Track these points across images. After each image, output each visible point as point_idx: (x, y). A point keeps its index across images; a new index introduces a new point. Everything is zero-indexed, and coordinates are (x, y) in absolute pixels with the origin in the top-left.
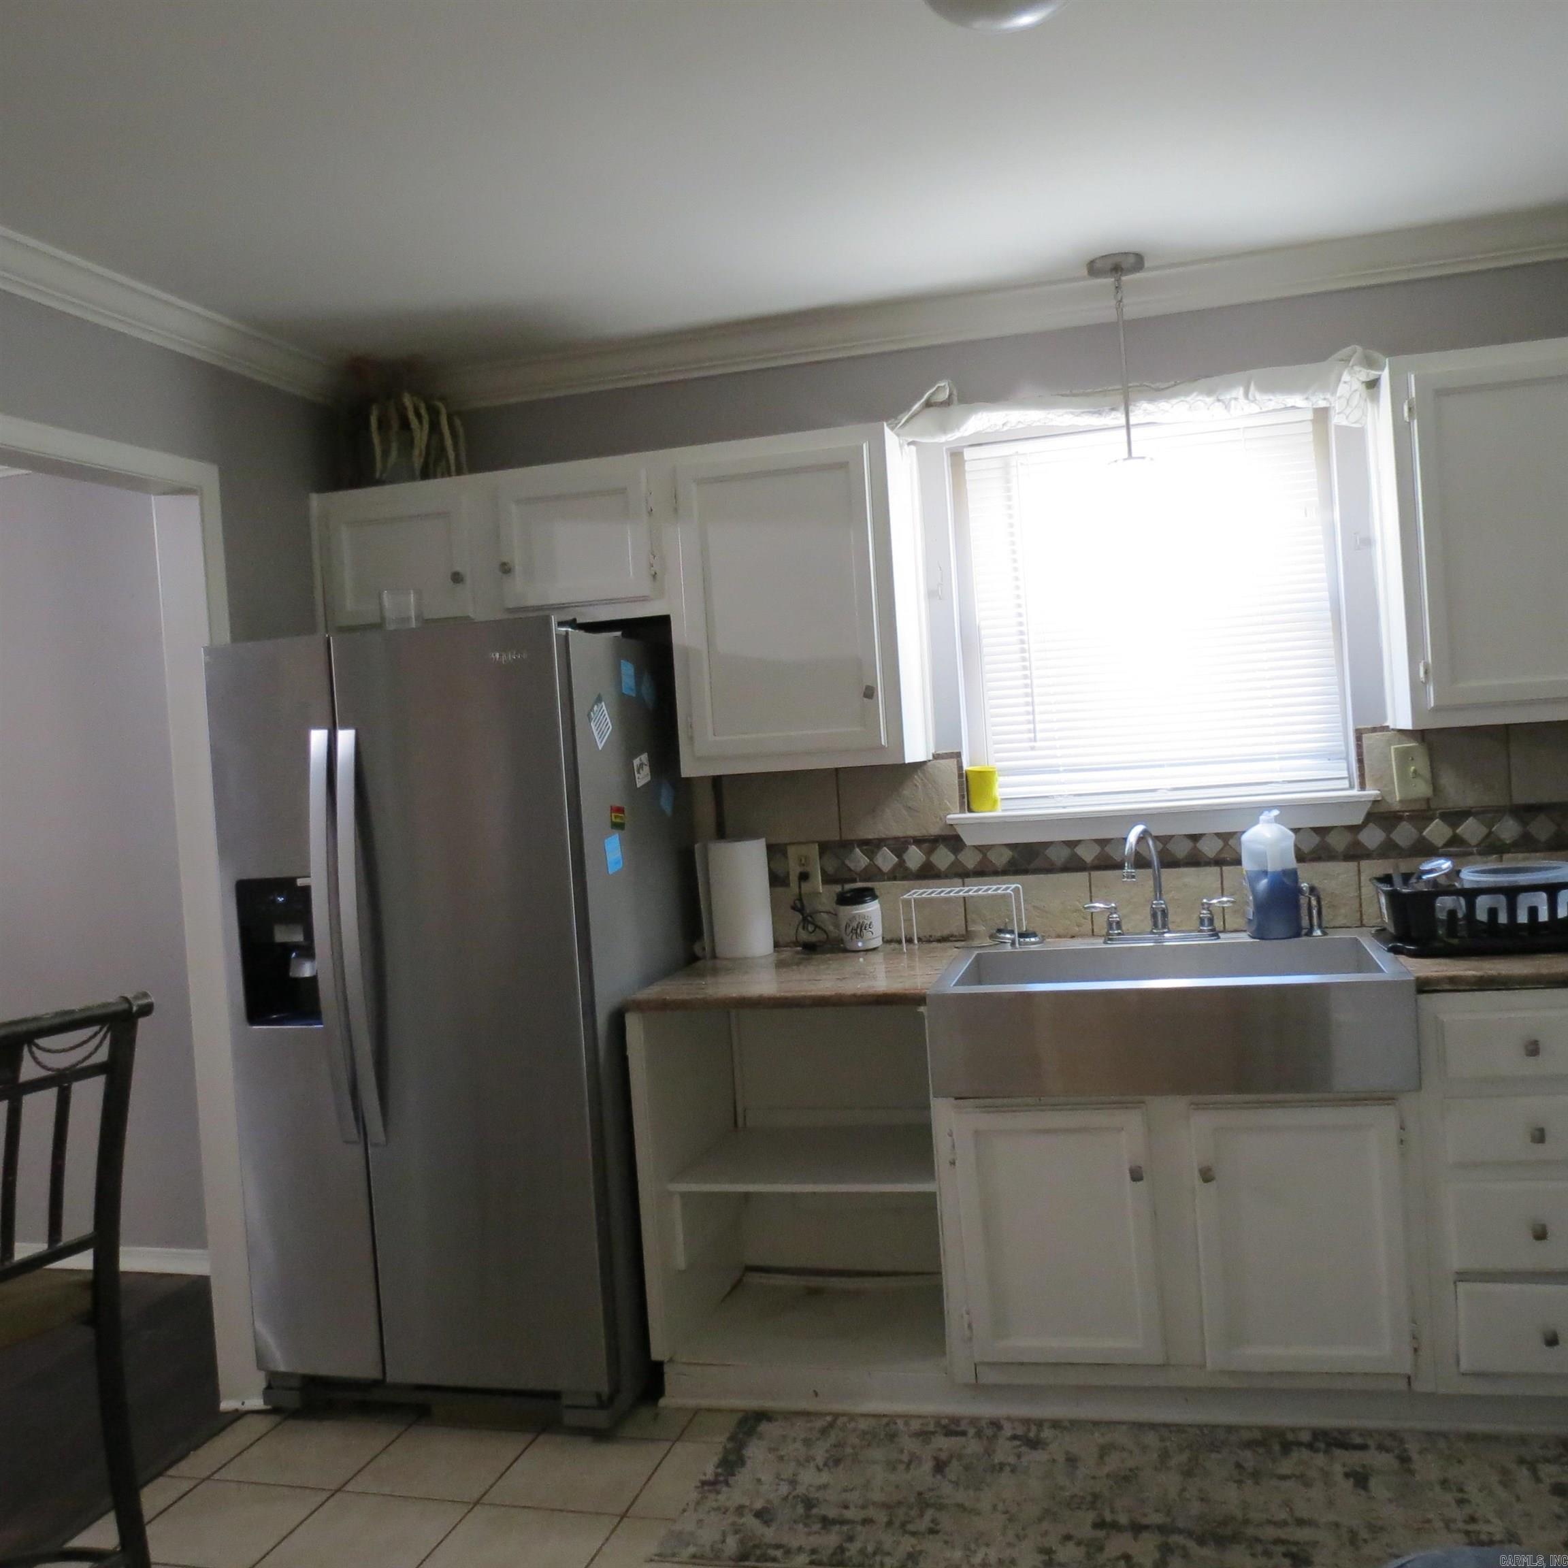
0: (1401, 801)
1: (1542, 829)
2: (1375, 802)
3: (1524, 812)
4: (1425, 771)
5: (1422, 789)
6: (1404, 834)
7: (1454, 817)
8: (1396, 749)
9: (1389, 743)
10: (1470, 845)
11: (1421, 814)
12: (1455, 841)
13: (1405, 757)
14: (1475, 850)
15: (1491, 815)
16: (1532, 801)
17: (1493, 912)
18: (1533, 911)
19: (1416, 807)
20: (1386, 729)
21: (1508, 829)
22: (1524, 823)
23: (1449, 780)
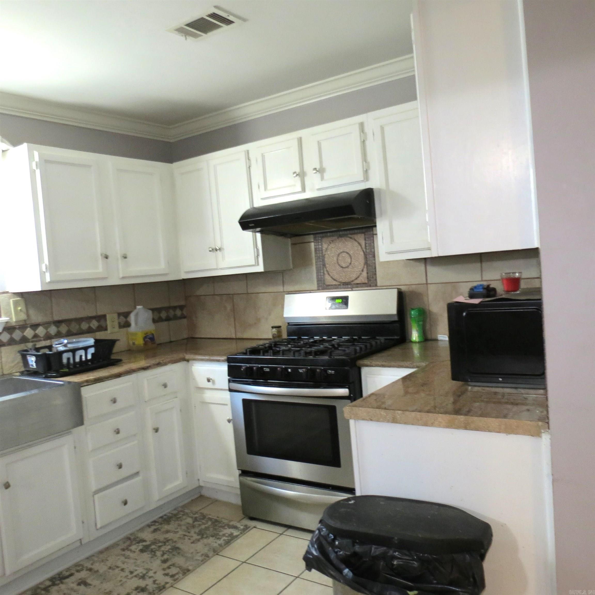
0: (16, 322)
1: (64, 329)
2: (7, 322)
3: (58, 323)
4: (24, 310)
5: (23, 316)
6: (17, 335)
7: (35, 326)
8: (13, 301)
9: (10, 298)
10: (41, 337)
11: (23, 327)
12: (36, 336)
13: (16, 304)
14: (42, 339)
15: (46, 325)
16: (60, 319)
17: (68, 359)
18: (81, 356)
19: (21, 323)
20: (7, 292)
21: (53, 330)
22: (58, 327)
23: (32, 312)
